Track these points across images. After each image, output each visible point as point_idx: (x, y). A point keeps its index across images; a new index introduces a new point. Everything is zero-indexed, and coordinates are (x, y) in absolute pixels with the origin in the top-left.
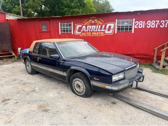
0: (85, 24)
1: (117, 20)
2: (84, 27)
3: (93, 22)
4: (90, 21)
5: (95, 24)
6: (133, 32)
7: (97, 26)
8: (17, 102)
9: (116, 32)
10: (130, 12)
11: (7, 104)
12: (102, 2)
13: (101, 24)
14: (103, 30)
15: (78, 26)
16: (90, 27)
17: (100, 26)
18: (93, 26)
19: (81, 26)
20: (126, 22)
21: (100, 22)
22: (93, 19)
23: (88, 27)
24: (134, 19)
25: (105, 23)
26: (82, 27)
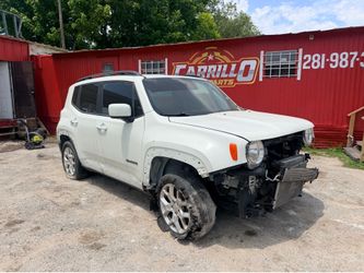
0: (194, 63)
1: (262, 52)
2: (192, 69)
3: (211, 57)
4: (205, 55)
5: (215, 62)
6: (299, 78)
7: (220, 67)
8: (39, 228)
9: (261, 79)
10: (290, 34)
11: (17, 230)
12: (233, 18)
13: (228, 61)
14: (232, 75)
16: (205, 68)
17: (225, 66)
18: (210, 67)
20: (283, 57)
22: (211, 52)
23: (200, 68)
24: (301, 50)
25: (238, 58)
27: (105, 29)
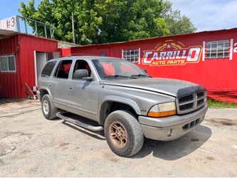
0: (158, 50)
1: (204, 42)
2: (156, 54)
3: (169, 46)
4: (165, 45)
5: (172, 49)
6: (231, 59)
7: (175, 52)
8: (78, 148)
9: (203, 60)
10: (225, 30)
11: (67, 148)
15: (147, 54)
16: (165, 53)
17: (179, 52)
18: (168, 53)
19: (151, 53)
20: (219, 44)
21: (178, 46)
22: (169, 43)
23: (161, 53)
24: (232, 40)
25: (187, 46)
26: (153, 54)
27: (97, 31)
